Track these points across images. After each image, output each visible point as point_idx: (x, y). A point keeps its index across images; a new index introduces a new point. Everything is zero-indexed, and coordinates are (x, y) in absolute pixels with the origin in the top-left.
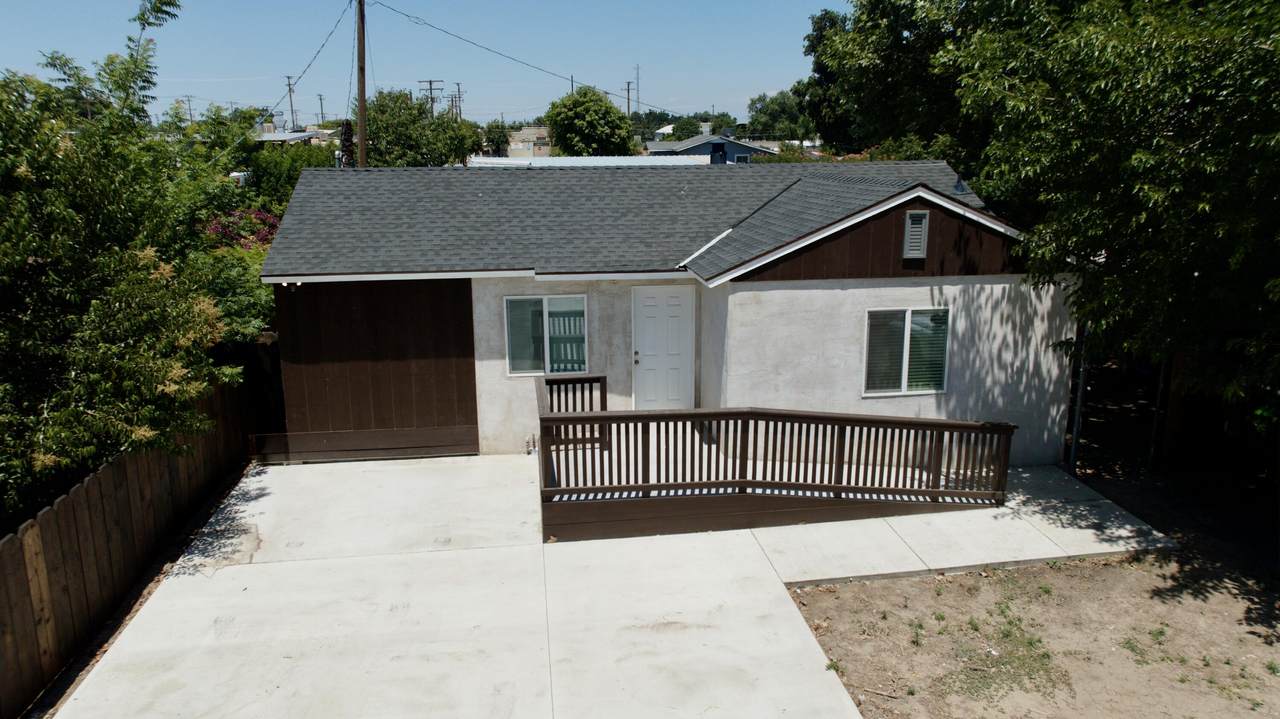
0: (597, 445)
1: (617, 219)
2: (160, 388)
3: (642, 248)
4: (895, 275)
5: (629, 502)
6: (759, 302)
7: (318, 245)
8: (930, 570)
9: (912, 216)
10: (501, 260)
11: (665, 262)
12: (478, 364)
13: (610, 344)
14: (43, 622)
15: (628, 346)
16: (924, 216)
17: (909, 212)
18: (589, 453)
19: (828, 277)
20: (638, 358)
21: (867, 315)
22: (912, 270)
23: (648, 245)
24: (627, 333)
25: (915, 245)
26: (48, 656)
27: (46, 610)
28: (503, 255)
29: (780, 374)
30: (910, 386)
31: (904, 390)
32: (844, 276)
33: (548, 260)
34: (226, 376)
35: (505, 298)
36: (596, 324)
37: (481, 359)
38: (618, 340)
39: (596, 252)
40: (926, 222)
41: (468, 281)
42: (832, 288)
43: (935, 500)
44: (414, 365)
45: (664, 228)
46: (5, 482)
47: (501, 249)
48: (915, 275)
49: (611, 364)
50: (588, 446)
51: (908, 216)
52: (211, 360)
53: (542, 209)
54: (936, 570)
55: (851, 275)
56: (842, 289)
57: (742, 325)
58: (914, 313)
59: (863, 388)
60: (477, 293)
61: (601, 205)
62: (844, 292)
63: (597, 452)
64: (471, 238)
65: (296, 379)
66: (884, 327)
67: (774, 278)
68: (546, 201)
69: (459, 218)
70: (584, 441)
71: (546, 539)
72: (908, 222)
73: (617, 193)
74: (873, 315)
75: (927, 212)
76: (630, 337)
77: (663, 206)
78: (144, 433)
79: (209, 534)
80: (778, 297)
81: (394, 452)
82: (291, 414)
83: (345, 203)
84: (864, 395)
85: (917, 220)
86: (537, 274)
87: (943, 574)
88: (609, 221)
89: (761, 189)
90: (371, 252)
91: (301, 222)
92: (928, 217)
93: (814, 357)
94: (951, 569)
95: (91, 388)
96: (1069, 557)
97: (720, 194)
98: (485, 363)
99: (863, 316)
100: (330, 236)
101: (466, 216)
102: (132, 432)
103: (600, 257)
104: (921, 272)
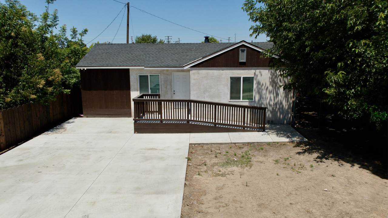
0: (157, 113)
1: (172, 55)
2: (38, 86)
3: (176, 62)
4: (237, 67)
5: (157, 124)
6: (198, 73)
7: (92, 60)
8: (232, 143)
9: (241, 50)
10: (137, 64)
11: (180, 65)
12: (131, 92)
13: (166, 88)
14: (2, 136)
15: (171, 89)
16: (245, 50)
17: (240, 49)
18: (155, 115)
19: (218, 67)
20: (175, 92)
21: (229, 78)
22: (242, 65)
23: (177, 61)
24: (171, 85)
25: (243, 58)
26: (3, 144)
27: (3, 133)
28: (138, 63)
29: (205, 94)
30: (243, 99)
31: (241, 100)
32: (222, 66)
33: (149, 64)
34: (65, 92)
35: (138, 75)
36: (163, 82)
37: (132, 91)
38: (169, 87)
39: (162, 63)
40: (245, 52)
41: (129, 69)
42: (219, 70)
43: (244, 128)
44: (115, 92)
45: (184, 58)
46: (1, 106)
47: (138, 62)
48: (243, 67)
49: (167, 94)
50: (155, 113)
51: (240, 50)
52: (63, 88)
53: (153, 53)
54: (233, 143)
55: (224, 67)
56: (222, 70)
57: (194, 79)
58: (243, 78)
59: (229, 99)
60: (131, 73)
61: (169, 52)
62: (222, 71)
63: (157, 115)
64: (131, 59)
65: (85, 95)
66: (235, 81)
67: (203, 67)
68: (155, 51)
69: (130, 55)
70: (154, 112)
71: (135, 133)
72: (240, 52)
73: (175, 49)
74: (231, 78)
75: (246, 49)
76: (172, 86)
77: (186, 52)
78: (33, 96)
79: (55, 129)
80: (204, 72)
81: (110, 115)
82: (84, 104)
83: (103, 51)
84: (230, 101)
85: (243, 51)
86: (145, 67)
87: (235, 144)
88: (170, 56)
89: (215, 49)
90: (105, 62)
91: (90, 55)
92: (246, 50)
93: (215, 89)
94: (238, 143)
95: (24, 86)
96: (274, 142)
97: (203, 50)
98: (133, 92)
99: (228, 78)
100: (96, 58)
101: (132, 54)
102: (31, 96)
103: (163, 64)
104: (245, 66)
